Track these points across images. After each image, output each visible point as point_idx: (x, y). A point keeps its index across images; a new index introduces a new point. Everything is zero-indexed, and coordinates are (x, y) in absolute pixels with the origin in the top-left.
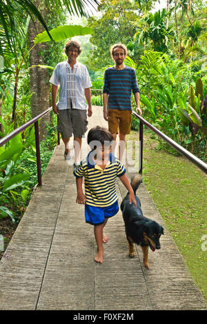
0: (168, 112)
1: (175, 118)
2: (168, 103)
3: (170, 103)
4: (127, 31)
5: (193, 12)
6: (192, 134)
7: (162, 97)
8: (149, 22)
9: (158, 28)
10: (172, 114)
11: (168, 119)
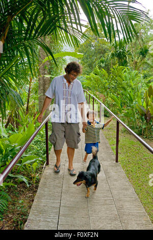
0: (130, 106)
1: (134, 110)
2: (129, 100)
3: (131, 100)
4: (100, 51)
5: (142, 40)
6: (147, 121)
7: (125, 96)
8: (116, 47)
9: (121, 51)
10: (132, 108)
11: (130, 111)
